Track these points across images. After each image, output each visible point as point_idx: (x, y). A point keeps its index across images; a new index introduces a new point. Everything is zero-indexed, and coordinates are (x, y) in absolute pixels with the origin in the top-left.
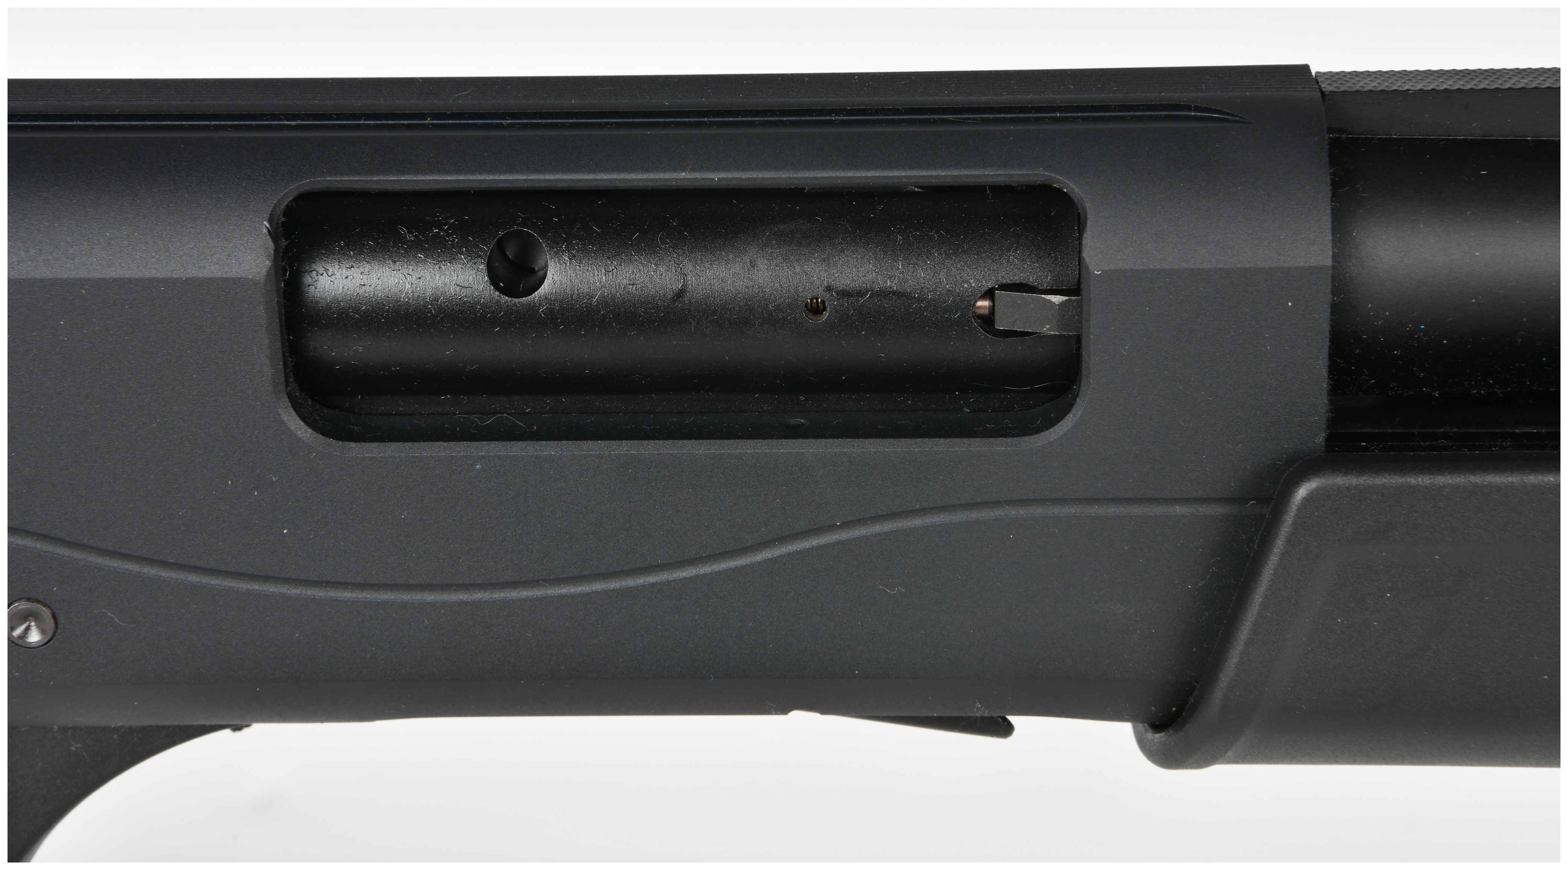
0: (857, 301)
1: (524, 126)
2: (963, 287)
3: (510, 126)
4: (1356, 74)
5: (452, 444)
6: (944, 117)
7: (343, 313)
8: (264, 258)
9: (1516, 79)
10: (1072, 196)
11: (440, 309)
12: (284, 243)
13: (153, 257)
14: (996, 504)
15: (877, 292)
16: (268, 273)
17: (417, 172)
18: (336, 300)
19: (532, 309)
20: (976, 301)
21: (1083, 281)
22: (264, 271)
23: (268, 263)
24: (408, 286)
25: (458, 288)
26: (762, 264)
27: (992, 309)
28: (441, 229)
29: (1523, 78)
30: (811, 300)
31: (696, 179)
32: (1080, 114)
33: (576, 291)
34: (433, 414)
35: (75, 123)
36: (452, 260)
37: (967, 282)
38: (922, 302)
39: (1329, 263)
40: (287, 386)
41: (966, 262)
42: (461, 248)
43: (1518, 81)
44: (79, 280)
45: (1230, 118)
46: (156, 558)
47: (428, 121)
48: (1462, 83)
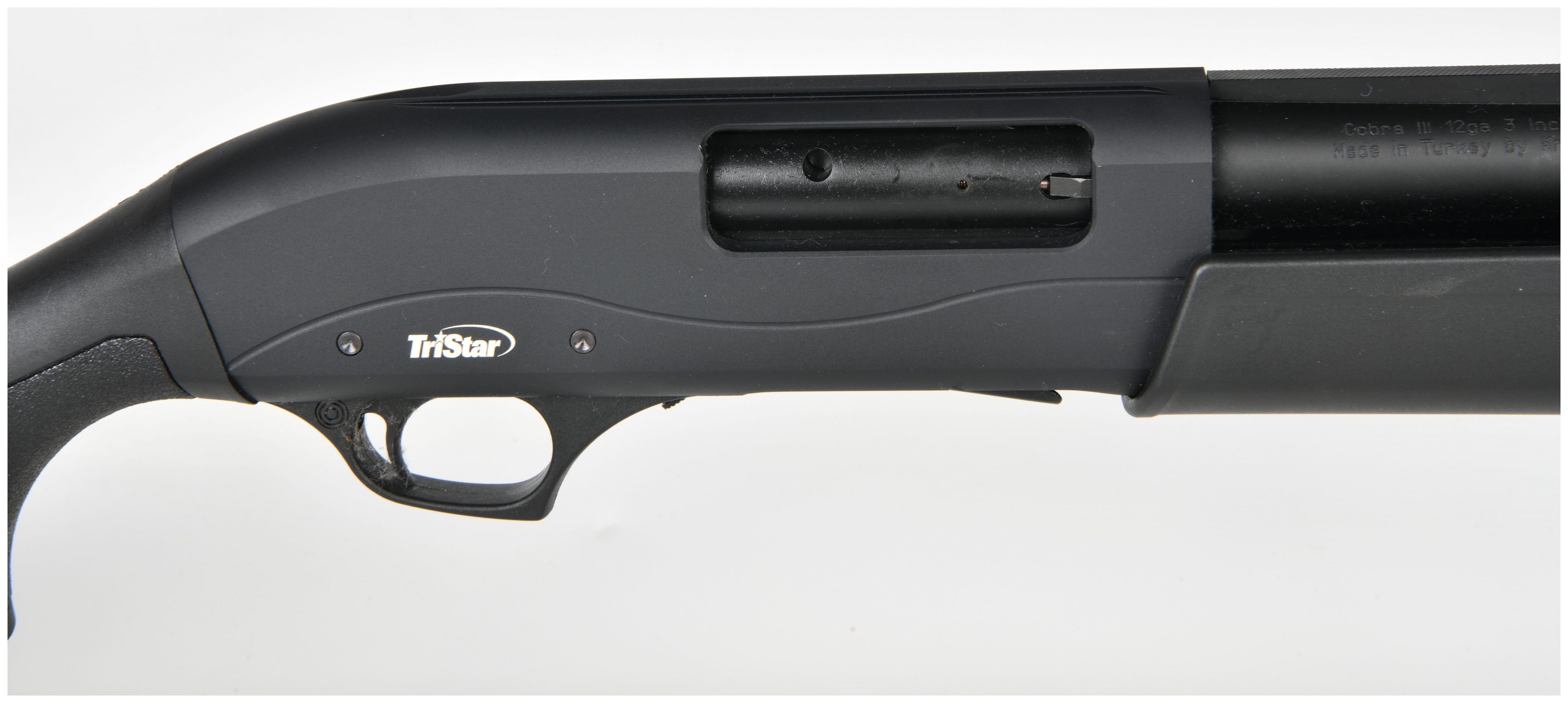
0: (983, 182)
1: (821, 99)
2: (1034, 175)
3: (814, 99)
4: (1227, 71)
5: (786, 252)
6: (1025, 93)
7: (734, 190)
8: (699, 163)
9: (1303, 74)
10: (1087, 130)
11: (780, 188)
12: (707, 156)
13: (647, 163)
14: (1052, 281)
15: (992, 177)
16: (701, 169)
17: (771, 121)
18: (730, 183)
19: (825, 187)
20: (1041, 182)
21: (1092, 170)
22: (699, 169)
23: (701, 165)
24: (765, 176)
25: (789, 177)
26: (936, 164)
27: (1049, 185)
28: (780, 149)
29: (1306, 73)
30: (960, 182)
31: (904, 123)
32: (1091, 91)
33: (846, 179)
34: (775, 240)
35: (606, 100)
36: (786, 163)
37: (1036, 172)
38: (1014, 182)
39: (1211, 161)
40: (708, 225)
41: (1035, 163)
42: (790, 158)
43: (1304, 75)
44: (613, 174)
45: (1163, 92)
46: (643, 309)
47: (774, 97)
48: (1276, 75)
